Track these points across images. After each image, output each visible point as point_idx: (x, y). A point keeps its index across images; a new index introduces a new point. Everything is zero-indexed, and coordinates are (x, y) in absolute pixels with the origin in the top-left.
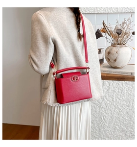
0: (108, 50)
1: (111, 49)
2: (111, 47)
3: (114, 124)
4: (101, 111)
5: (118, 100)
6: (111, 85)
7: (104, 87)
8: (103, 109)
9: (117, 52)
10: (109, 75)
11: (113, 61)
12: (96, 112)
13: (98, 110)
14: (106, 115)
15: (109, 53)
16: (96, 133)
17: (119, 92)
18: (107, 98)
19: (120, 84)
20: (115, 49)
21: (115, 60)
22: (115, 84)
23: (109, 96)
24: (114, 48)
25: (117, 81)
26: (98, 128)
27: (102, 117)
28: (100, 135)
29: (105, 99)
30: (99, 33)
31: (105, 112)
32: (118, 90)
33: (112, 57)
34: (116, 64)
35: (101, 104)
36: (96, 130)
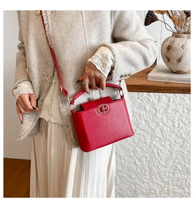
0: (168, 43)
1: (173, 42)
2: (173, 39)
3: (174, 162)
4: (154, 142)
5: (181, 124)
6: (172, 100)
7: (160, 104)
8: (157, 139)
9: (182, 47)
10: (168, 85)
11: (175, 62)
12: (146, 143)
13: (149, 140)
14: (162, 148)
15: (169, 48)
16: (145, 175)
17: (183, 111)
18: (165, 121)
19: (186, 98)
20: (178, 42)
21: (179, 60)
22: (178, 99)
23: (168, 119)
24: (178, 39)
25: (181, 95)
26: (148, 167)
27: (156, 152)
28: (151, 178)
29: (161, 124)
30: (152, 15)
31: (161, 144)
32: (183, 108)
33: (174, 55)
34: (180, 67)
35: (154, 130)
36: (146, 170)
